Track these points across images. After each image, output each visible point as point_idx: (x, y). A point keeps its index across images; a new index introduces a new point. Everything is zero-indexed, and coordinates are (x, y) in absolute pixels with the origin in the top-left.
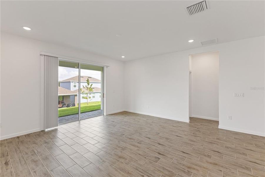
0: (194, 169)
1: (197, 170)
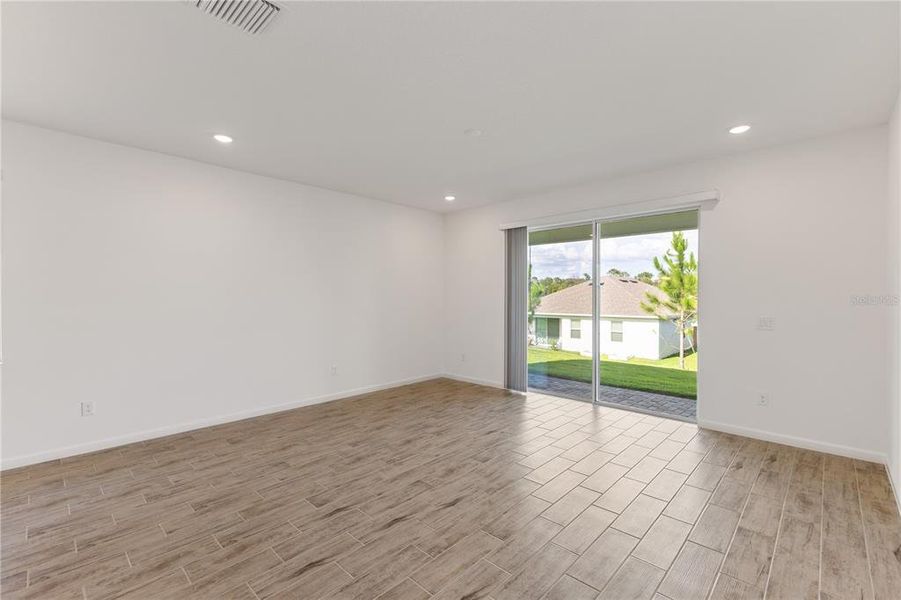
0: (229, 557)
1: (220, 561)
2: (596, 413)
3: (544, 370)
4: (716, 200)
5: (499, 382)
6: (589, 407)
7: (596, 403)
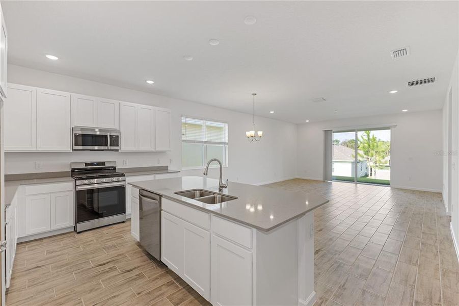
2: (356, 186)
3: (336, 178)
4: (397, 125)
5: (322, 179)
6: (354, 184)
7: (356, 183)
